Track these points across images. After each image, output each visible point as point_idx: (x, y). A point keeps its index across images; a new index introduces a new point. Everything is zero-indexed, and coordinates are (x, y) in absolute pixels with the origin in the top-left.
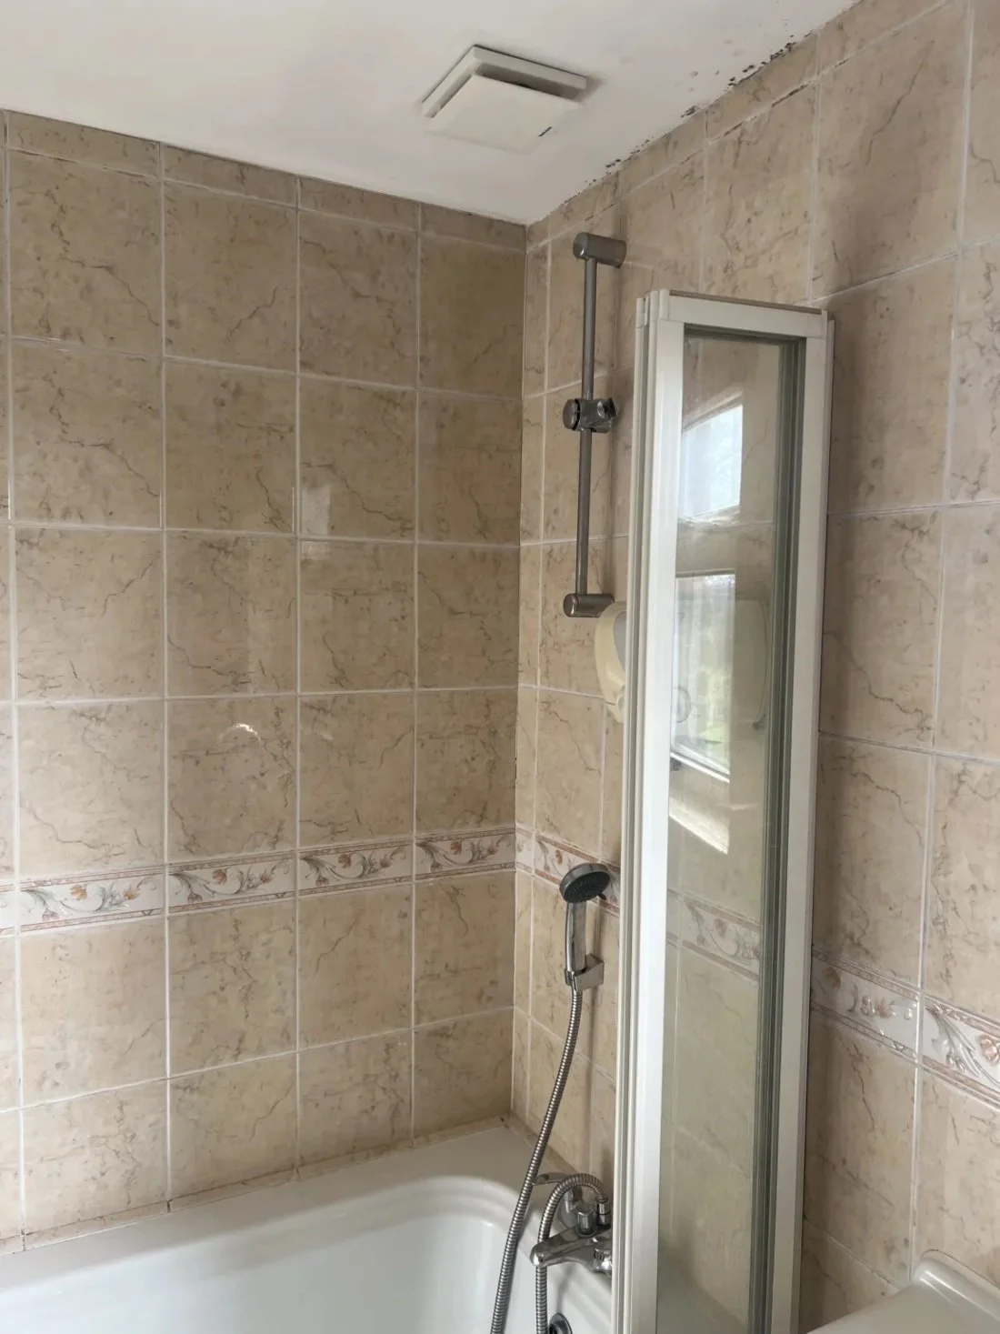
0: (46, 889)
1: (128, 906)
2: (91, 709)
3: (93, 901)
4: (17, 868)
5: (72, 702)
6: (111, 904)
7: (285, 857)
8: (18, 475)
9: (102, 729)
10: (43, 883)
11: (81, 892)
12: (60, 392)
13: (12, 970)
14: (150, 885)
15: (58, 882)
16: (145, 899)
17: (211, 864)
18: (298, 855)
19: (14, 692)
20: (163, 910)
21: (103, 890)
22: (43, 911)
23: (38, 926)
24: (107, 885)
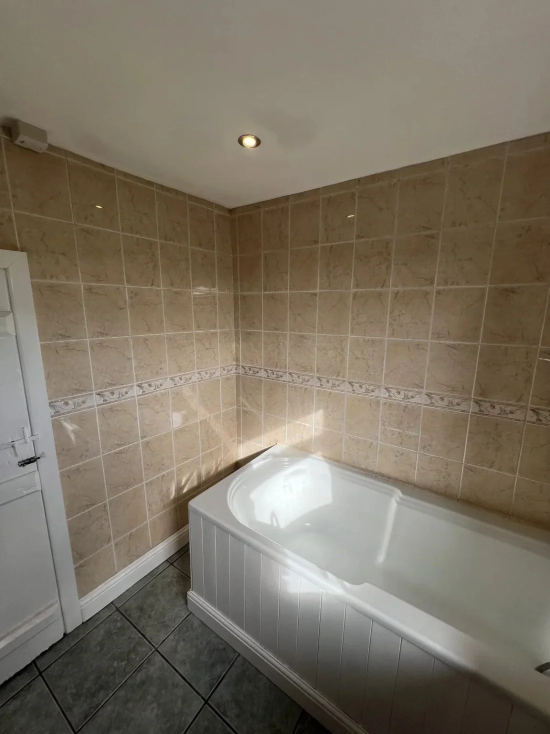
0: (432, 395)
1: (457, 407)
2: (453, 345)
3: (446, 402)
4: (424, 387)
5: (448, 342)
6: (451, 405)
7: (522, 407)
8: (439, 273)
9: (456, 351)
10: (431, 393)
11: (442, 399)
12: (456, 245)
13: (420, 415)
14: (465, 403)
15: (436, 394)
16: (463, 406)
17: (489, 402)
18: (529, 408)
19: (430, 337)
20: (469, 412)
21: (449, 400)
22: (430, 401)
23: (428, 405)
24: (451, 399)
